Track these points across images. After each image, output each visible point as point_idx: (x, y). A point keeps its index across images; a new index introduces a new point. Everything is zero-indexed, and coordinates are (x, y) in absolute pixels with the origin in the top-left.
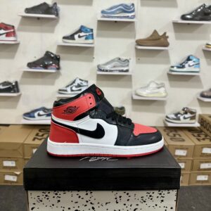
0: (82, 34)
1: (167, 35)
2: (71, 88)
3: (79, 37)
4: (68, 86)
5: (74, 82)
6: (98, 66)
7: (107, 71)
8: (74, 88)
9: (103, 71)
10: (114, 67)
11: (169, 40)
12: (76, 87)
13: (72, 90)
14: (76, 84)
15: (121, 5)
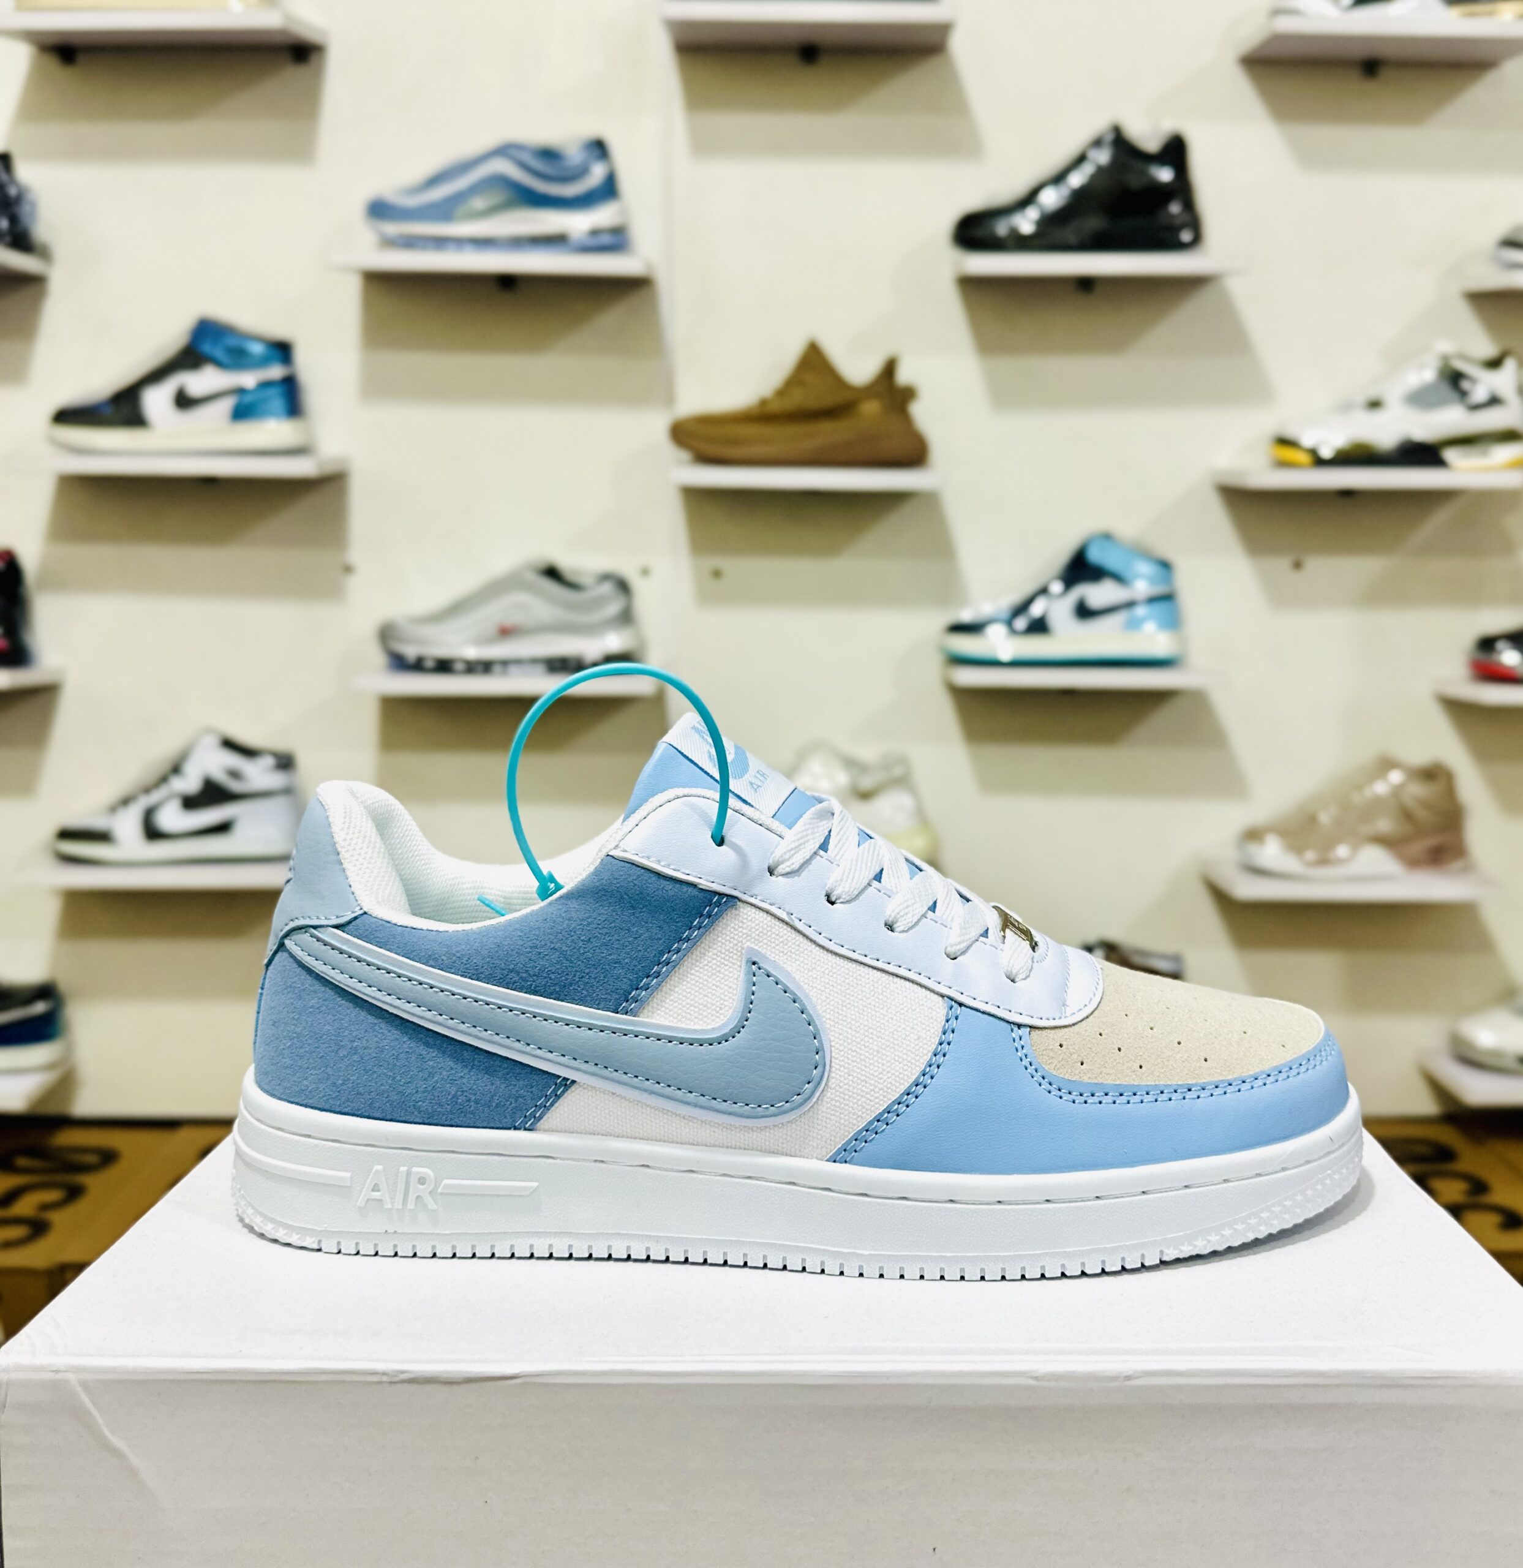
0: (200, 381)
1: (904, 376)
2: (148, 816)
3: (183, 401)
4: (126, 801)
5: (176, 769)
6: (386, 634)
7: (444, 666)
8: (172, 818)
9: (417, 666)
10: (506, 632)
11: (922, 413)
12: (190, 803)
13: (153, 833)
14: (190, 782)
15: (504, 151)
